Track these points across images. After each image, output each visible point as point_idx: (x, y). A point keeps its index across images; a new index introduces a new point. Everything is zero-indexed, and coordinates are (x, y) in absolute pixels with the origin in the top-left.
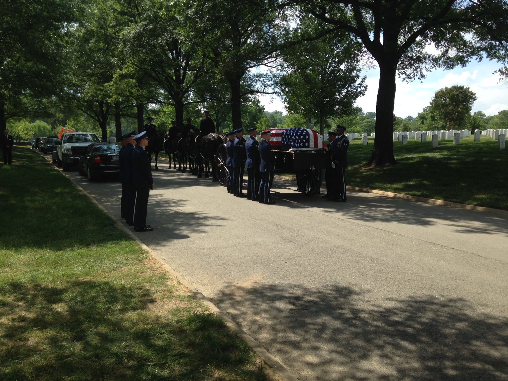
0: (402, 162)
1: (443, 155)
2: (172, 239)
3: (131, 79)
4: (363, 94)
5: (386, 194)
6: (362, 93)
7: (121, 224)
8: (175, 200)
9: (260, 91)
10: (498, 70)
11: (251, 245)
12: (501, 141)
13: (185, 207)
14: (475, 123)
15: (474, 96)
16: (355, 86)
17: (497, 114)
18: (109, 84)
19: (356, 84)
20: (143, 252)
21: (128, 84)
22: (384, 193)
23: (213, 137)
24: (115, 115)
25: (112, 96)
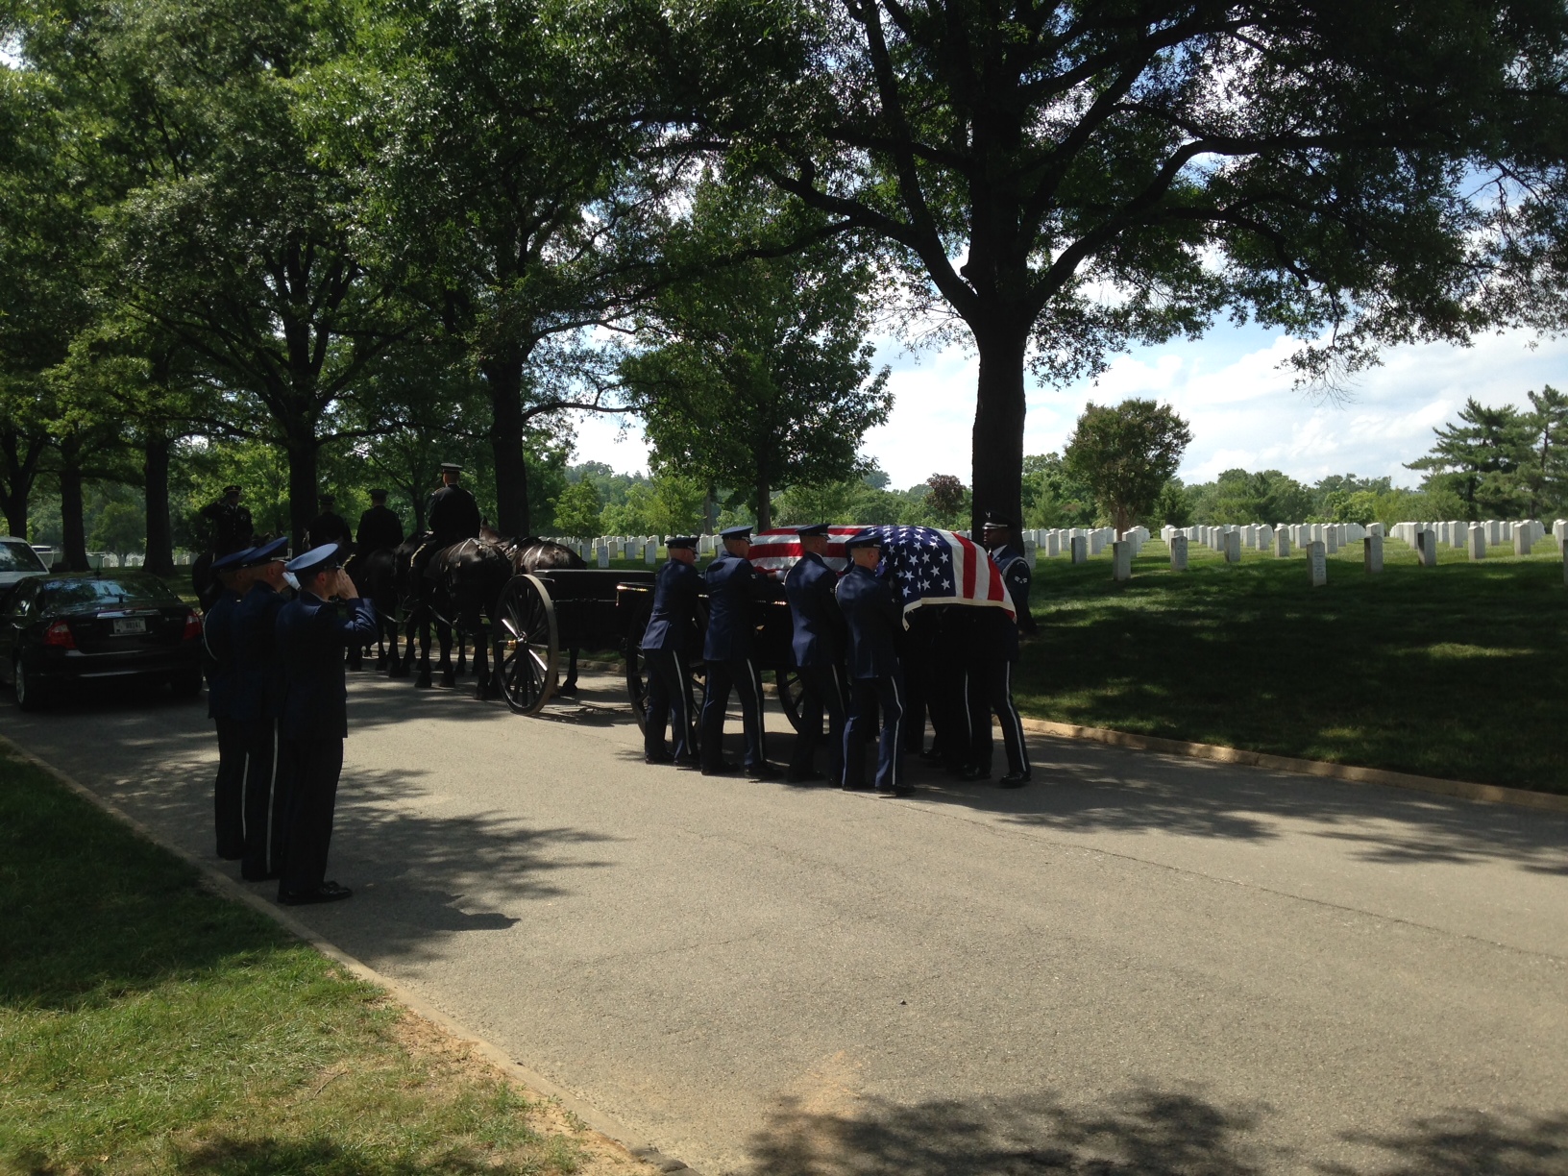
0: (1054, 625)
1: (1161, 603)
2: (439, 927)
3: (132, 356)
4: (882, 420)
5: (1048, 730)
6: (878, 417)
7: (222, 878)
8: (377, 774)
9: (584, 403)
10: (1289, 357)
11: (744, 939)
12: (1315, 561)
13: (426, 798)
14: (1174, 505)
15: (1184, 431)
16: (857, 396)
17: (1215, 480)
18: (53, 371)
19: (862, 389)
20: (369, 995)
21: (120, 373)
22: (1039, 725)
23: (480, 553)
24: (61, 474)
25: (65, 410)
